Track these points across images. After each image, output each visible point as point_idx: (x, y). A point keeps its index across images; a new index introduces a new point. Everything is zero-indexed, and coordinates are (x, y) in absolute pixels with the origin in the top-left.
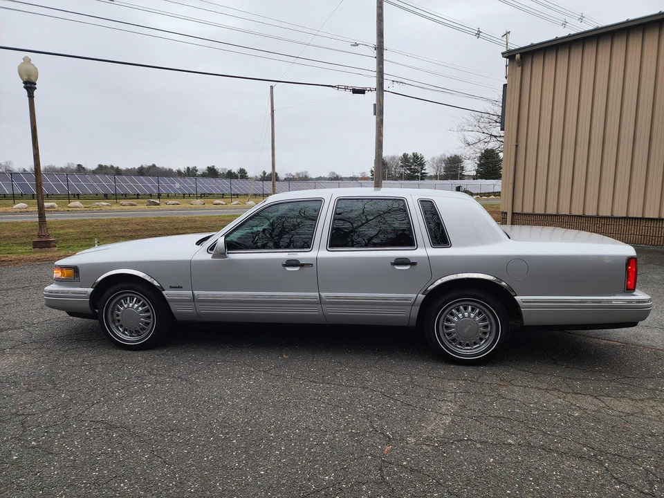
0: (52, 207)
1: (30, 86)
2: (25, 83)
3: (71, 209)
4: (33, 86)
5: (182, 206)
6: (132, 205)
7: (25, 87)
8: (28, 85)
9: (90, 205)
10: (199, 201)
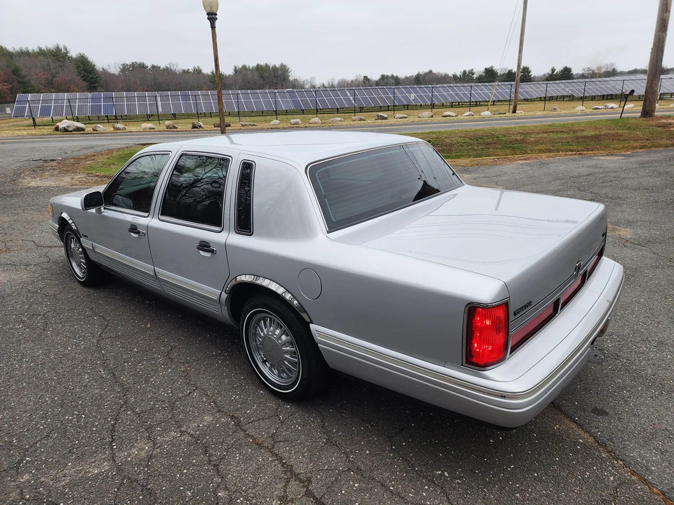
0: (297, 123)
1: (212, 17)
2: (208, 14)
3: (313, 125)
4: (213, 16)
5: (411, 119)
6: (361, 120)
7: (208, 19)
8: (210, 16)
9: (326, 121)
10: (426, 114)
